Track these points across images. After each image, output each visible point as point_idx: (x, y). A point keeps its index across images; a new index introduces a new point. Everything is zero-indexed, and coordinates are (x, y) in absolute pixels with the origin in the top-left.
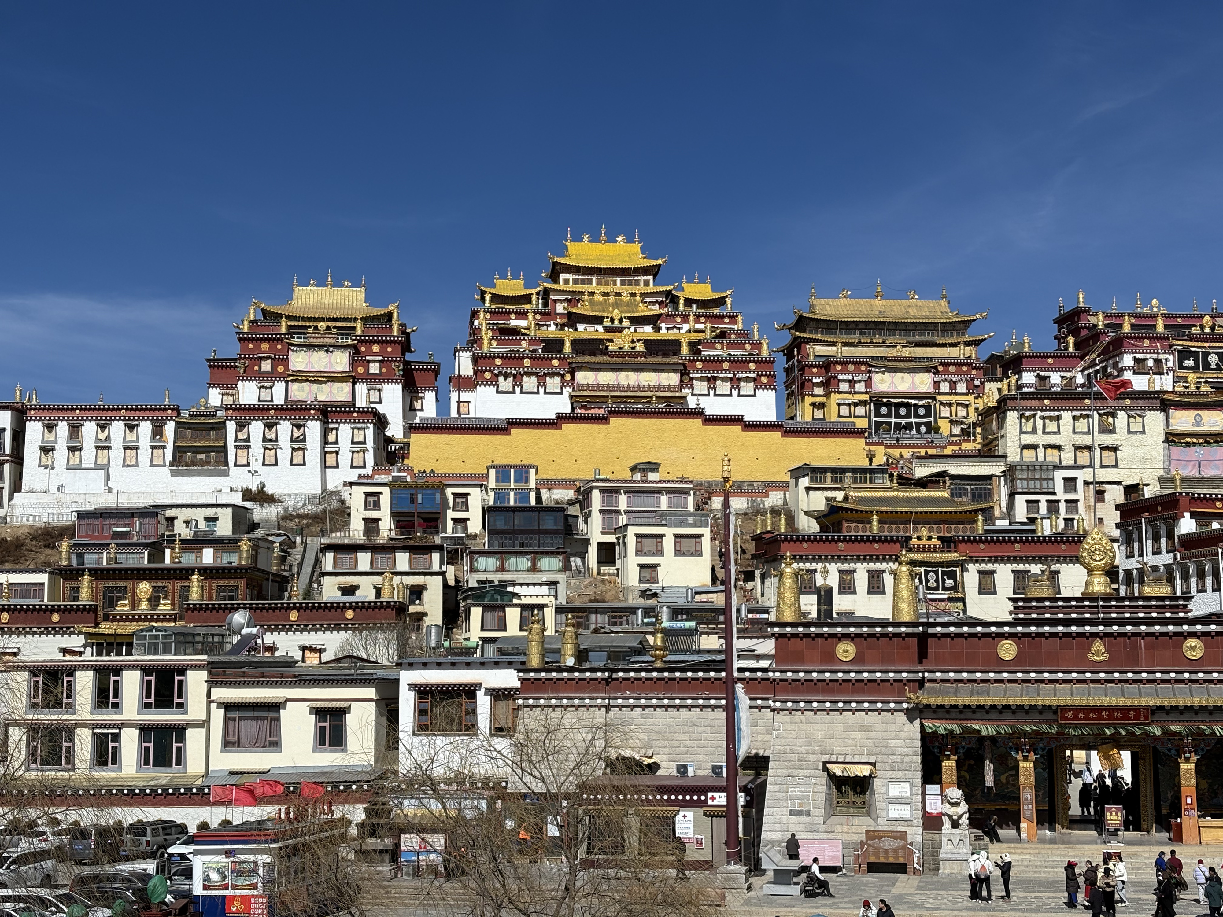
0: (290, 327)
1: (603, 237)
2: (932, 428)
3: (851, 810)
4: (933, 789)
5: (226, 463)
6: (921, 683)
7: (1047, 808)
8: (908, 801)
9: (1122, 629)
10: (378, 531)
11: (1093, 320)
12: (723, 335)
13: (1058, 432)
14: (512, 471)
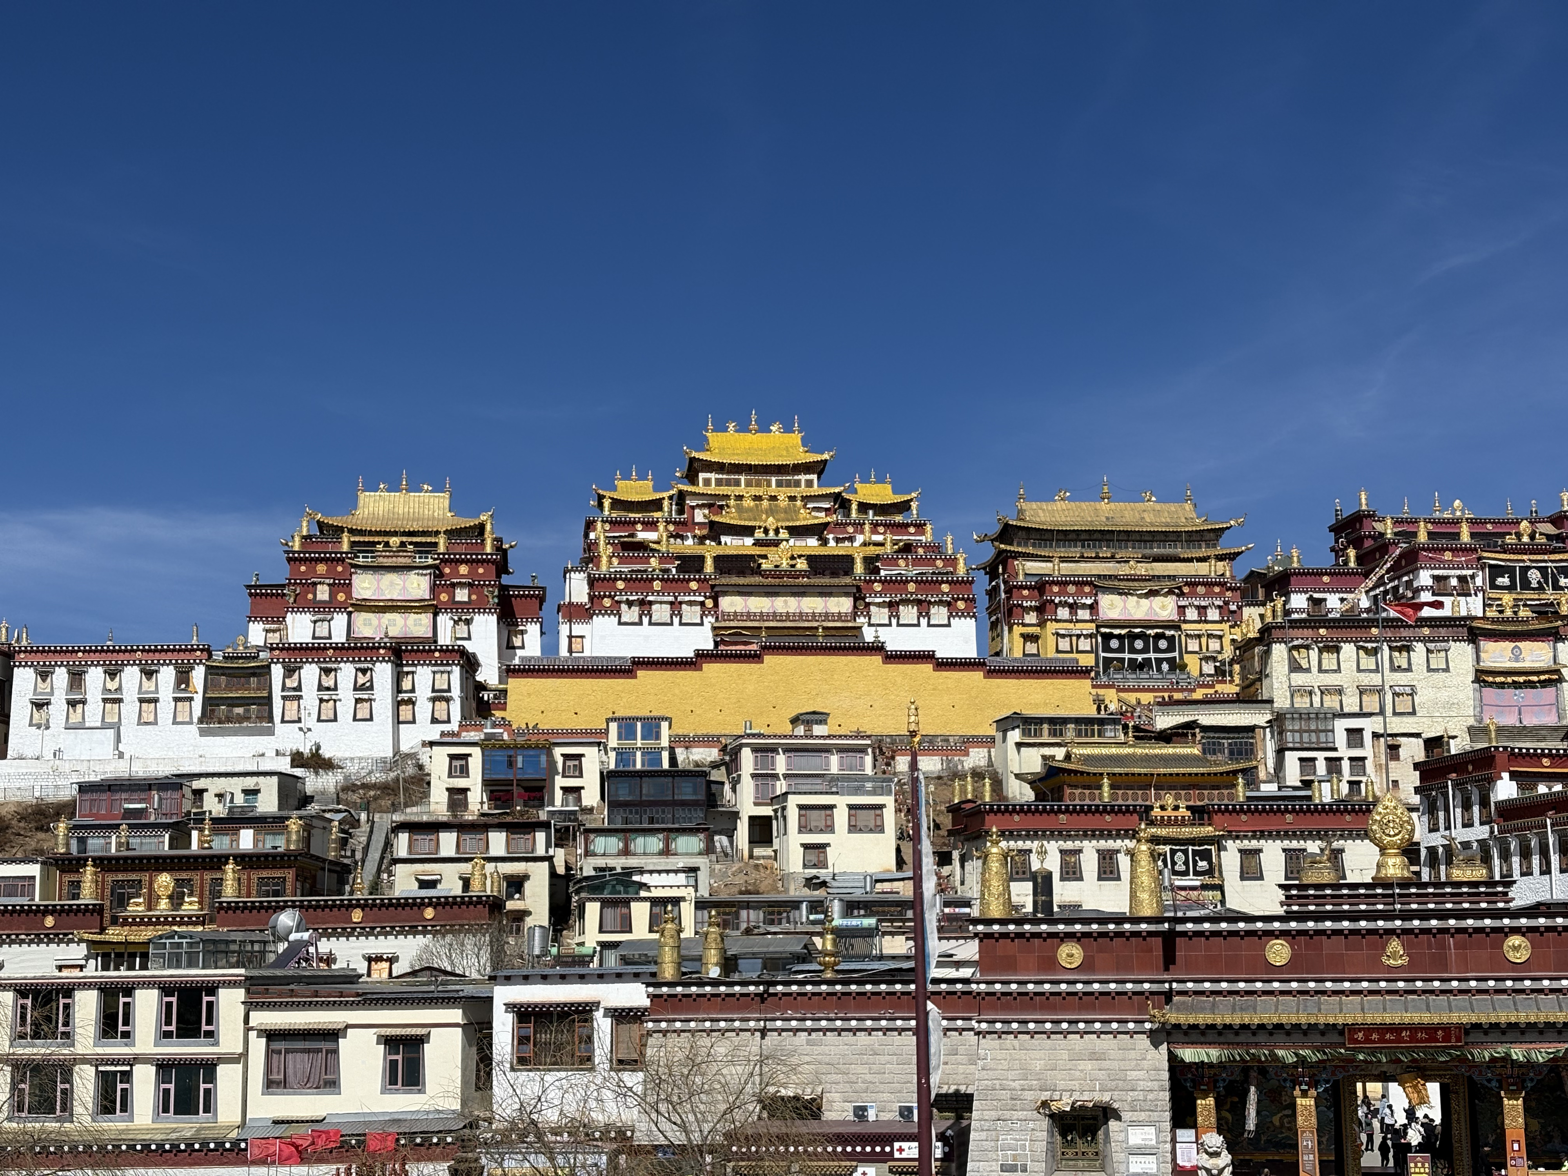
0: (353, 544)
1: (753, 426)
2: (1177, 666)
3: (1080, 1163)
4: (1186, 1135)
5: (271, 719)
6: (1168, 996)
7: (1333, 1158)
8: (1154, 1151)
9: (1425, 925)
10: (465, 804)
11: (1379, 527)
12: (908, 548)
13: (1338, 670)
14: (639, 724)
